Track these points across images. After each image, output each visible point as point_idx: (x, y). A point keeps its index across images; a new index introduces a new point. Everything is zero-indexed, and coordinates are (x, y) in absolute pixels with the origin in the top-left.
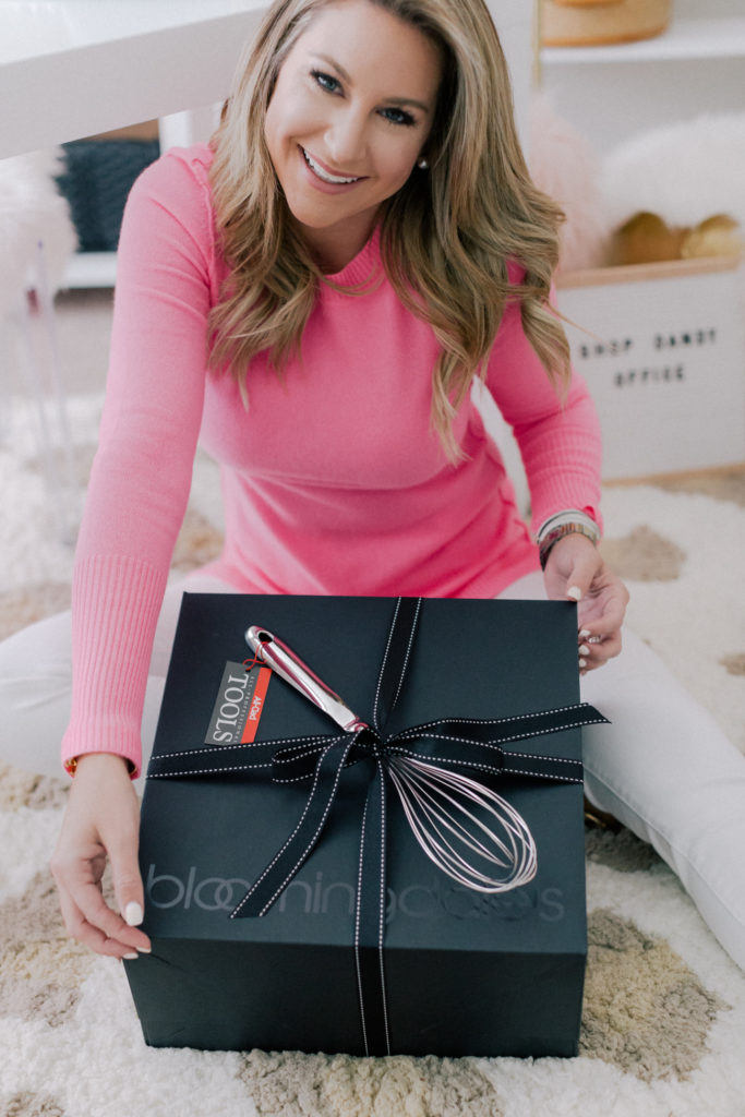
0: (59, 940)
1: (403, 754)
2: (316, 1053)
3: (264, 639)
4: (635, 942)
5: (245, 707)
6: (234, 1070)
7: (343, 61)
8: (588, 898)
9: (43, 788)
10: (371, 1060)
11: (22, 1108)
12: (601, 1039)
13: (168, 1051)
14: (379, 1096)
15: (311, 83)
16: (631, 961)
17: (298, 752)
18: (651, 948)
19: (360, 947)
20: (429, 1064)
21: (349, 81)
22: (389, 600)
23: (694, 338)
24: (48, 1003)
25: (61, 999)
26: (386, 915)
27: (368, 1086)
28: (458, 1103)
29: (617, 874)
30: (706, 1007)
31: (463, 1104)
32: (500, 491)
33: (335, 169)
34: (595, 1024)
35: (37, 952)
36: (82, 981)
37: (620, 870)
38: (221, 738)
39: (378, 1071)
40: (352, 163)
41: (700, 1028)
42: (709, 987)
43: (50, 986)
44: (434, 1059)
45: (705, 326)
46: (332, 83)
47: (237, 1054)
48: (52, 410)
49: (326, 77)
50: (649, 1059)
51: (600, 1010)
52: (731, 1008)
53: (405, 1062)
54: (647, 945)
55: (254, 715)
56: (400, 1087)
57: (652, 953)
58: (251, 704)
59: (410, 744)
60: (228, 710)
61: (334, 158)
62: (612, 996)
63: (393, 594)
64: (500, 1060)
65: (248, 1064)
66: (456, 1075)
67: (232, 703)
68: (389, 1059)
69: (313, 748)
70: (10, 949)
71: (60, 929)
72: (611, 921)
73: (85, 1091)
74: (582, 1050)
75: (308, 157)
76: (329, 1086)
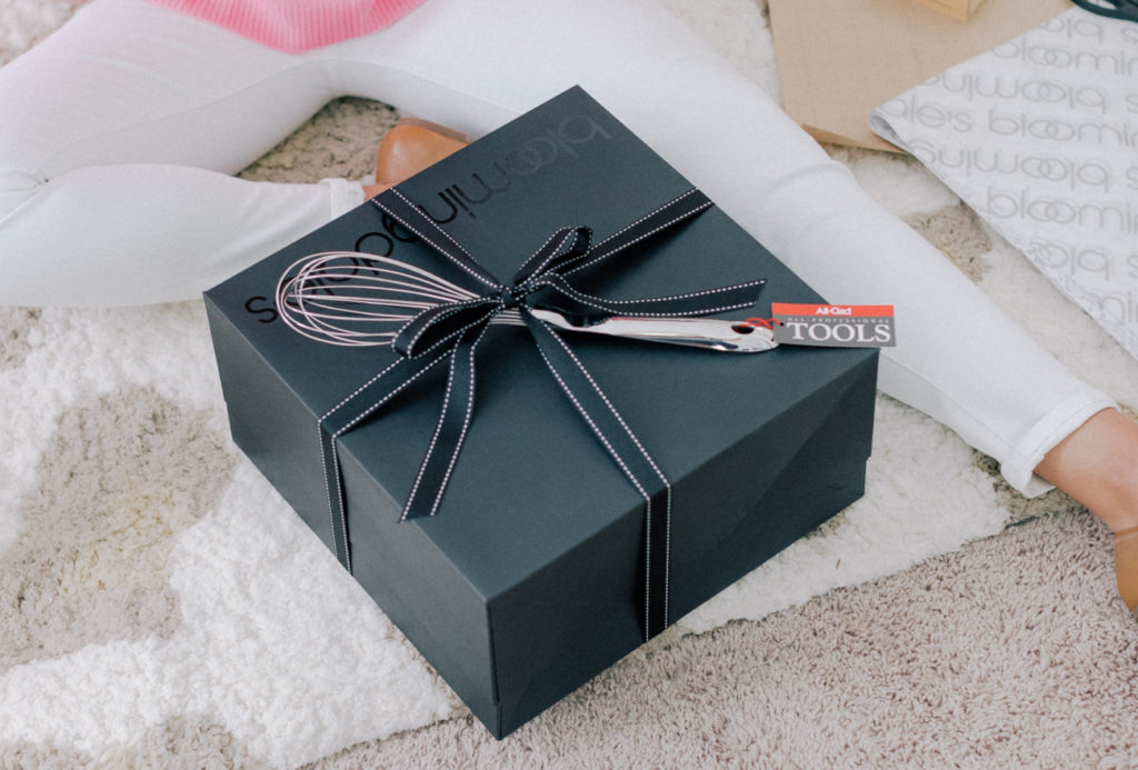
0: (117, 533)
11: (177, 737)
24: (144, 612)
25: (156, 604)
35: (97, 555)
70: (65, 559)
71: (110, 520)
73: (238, 700)
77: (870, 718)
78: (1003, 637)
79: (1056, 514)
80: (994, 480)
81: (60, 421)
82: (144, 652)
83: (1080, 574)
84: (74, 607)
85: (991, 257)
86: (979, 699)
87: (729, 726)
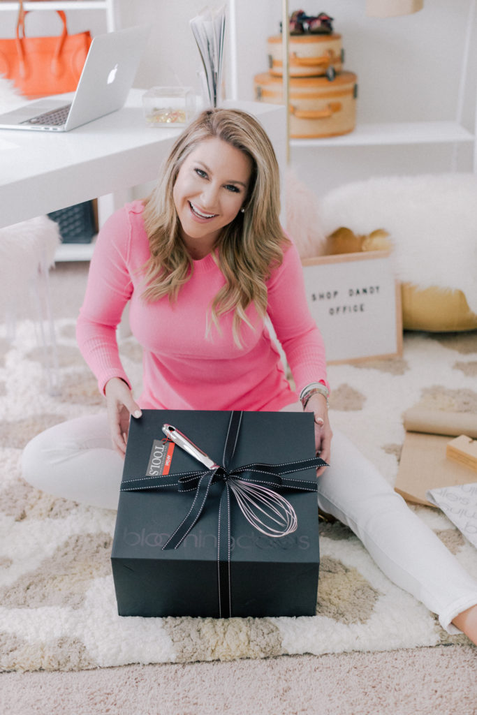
0: (73, 574)
1: (237, 479)
2: (197, 617)
3: (171, 429)
4: (341, 569)
5: (164, 460)
6: (160, 625)
7: (209, 164)
8: (320, 551)
9: (56, 509)
10: (223, 619)
11: (64, 643)
12: (326, 608)
13: (130, 618)
14: (227, 633)
15: (195, 173)
16: (339, 578)
17: (190, 478)
18: (349, 571)
19: (220, 561)
20: (249, 620)
21: (211, 173)
22: (228, 412)
23: (368, 291)
24: (71, 600)
25: (77, 599)
26: (231, 548)
27: (222, 630)
28: (263, 635)
29: (333, 541)
30: (374, 595)
31: (265, 635)
32: (277, 366)
33: (206, 211)
34: (324, 603)
35: (63, 580)
36: (86, 591)
37: (335, 540)
38: (154, 473)
39: (226, 624)
40: (212, 208)
41: (371, 603)
42: (375, 586)
43: (71, 594)
44: (251, 618)
45: (374, 285)
46: (203, 174)
47: (160, 619)
48: (46, 325)
49: (201, 171)
50: (348, 616)
51: (326, 597)
52: (385, 595)
53: (239, 620)
54: (347, 570)
55: (168, 463)
56: (236, 629)
57: (349, 573)
58: (166, 459)
59: (240, 474)
60: (155, 461)
61: (205, 206)
62: (331, 591)
63: (230, 410)
64: (281, 618)
65: (166, 622)
66: (261, 624)
67: (157, 458)
68: (230, 619)
69: (196, 476)
70: (51, 578)
71: (73, 570)
72: (330, 561)
73: (93, 635)
74: (317, 613)
75: (192, 205)
76: (204, 631)
77: (352, 699)
78: (423, 682)
79: (463, 645)
80: (435, 621)
81: (70, 538)
82: (64, 612)
83: (466, 667)
84: (46, 595)
85: (462, 548)
86: (403, 703)
87: (290, 691)
